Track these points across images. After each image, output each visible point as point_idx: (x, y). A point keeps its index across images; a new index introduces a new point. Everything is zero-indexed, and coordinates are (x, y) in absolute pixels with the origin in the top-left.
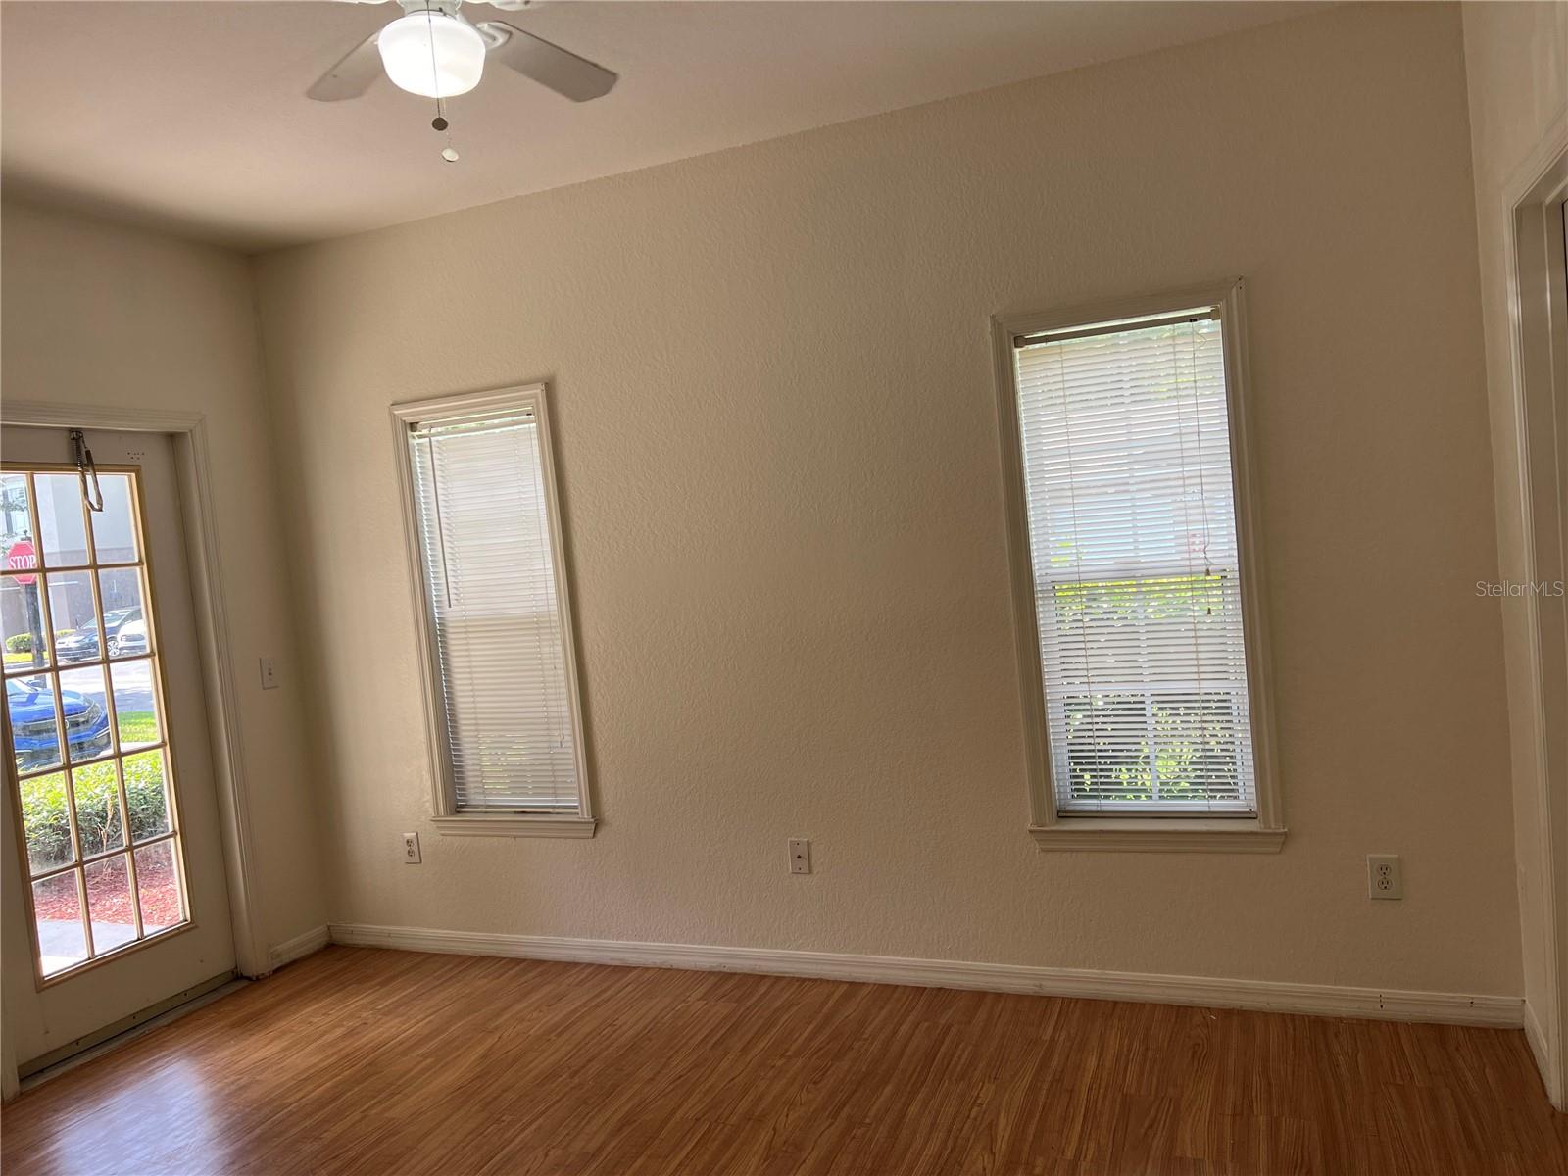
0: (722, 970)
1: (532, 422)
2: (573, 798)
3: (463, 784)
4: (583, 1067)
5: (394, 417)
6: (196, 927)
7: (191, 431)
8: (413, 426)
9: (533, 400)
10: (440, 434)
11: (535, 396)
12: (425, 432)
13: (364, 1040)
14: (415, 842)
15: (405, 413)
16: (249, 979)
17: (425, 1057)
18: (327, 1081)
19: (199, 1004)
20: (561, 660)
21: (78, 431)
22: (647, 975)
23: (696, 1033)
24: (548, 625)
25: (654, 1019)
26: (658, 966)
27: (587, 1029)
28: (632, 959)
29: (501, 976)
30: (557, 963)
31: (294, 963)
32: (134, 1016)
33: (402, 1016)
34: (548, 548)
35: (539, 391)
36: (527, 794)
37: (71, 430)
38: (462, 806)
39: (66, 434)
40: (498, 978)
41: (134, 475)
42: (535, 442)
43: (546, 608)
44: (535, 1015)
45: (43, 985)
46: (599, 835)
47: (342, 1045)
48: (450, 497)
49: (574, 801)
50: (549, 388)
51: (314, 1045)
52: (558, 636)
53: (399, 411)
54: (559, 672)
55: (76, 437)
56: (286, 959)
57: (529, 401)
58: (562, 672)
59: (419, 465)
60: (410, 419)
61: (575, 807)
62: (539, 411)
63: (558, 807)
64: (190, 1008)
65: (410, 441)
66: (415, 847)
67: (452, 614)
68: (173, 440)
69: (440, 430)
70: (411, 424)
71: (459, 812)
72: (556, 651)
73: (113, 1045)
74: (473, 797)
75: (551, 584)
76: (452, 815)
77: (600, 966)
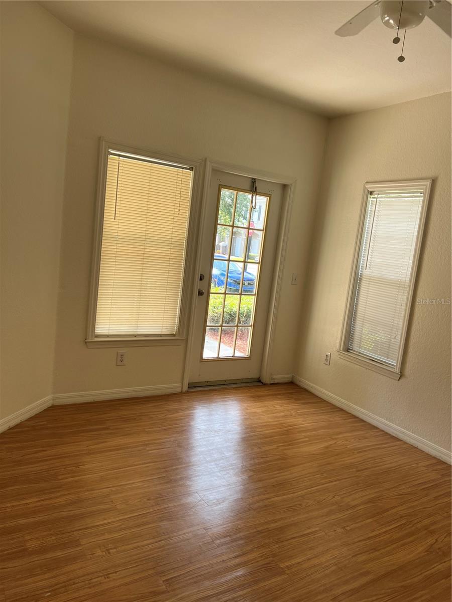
0: (441, 459)
1: (421, 197)
2: (394, 361)
3: (353, 341)
4: (362, 470)
5: (365, 188)
6: (250, 359)
7: (291, 185)
8: (371, 193)
9: (425, 187)
10: (381, 197)
11: (426, 185)
12: (376, 196)
13: (288, 421)
14: (329, 356)
15: (370, 187)
16: (262, 383)
17: (306, 437)
18: (271, 429)
19: (245, 385)
20: (405, 302)
21: (255, 179)
22: (405, 446)
23: (416, 480)
24: (403, 286)
25: (400, 465)
26: (412, 444)
27: (370, 456)
28: (401, 436)
29: (346, 419)
30: (370, 424)
31: (278, 384)
32: (225, 381)
33: (304, 418)
34: (413, 253)
35: (428, 183)
36: (377, 354)
37: (253, 179)
38: (350, 349)
39: (251, 179)
40: (344, 420)
41: (268, 198)
42: (421, 206)
43: (404, 279)
44: (353, 440)
45: (202, 360)
46: (401, 380)
47: (281, 419)
48: (378, 224)
49: (394, 363)
50: (434, 182)
51: (273, 415)
52: (407, 292)
53: (367, 186)
54: (402, 307)
55: (254, 181)
56: (276, 381)
57: (423, 187)
58: (404, 308)
59: (370, 209)
60: (371, 190)
61: (394, 366)
62: (426, 192)
63: (388, 363)
64: (242, 385)
65: (369, 199)
66: (328, 358)
67: (366, 273)
68: (285, 187)
69: (382, 196)
70: (371, 192)
71: (348, 351)
72: (404, 298)
73: (217, 387)
74: (355, 347)
75: (410, 269)
76: (345, 351)
77: (387, 433)
